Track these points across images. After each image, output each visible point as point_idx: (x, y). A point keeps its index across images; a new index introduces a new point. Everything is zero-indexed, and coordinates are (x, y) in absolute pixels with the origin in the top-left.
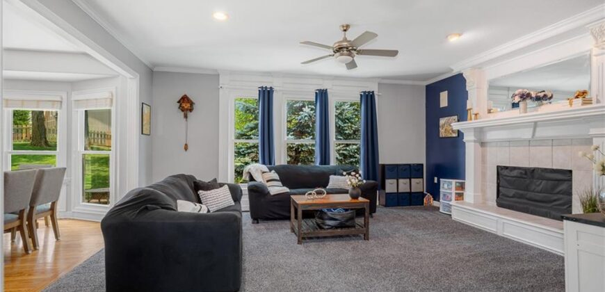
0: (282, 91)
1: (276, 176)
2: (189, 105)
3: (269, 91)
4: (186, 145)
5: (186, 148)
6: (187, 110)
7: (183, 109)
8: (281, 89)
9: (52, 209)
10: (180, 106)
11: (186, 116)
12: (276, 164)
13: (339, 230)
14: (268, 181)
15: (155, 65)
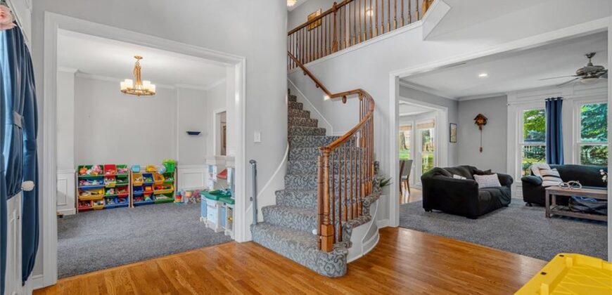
0: (572, 99)
1: (557, 173)
2: (482, 121)
3: (556, 101)
4: (481, 148)
5: (481, 150)
6: (481, 124)
7: (479, 124)
8: (571, 97)
9: (407, 179)
10: (476, 122)
11: (481, 129)
12: (565, 163)
13: (589, 215)
14: (544, 176)
15: (459, 98)
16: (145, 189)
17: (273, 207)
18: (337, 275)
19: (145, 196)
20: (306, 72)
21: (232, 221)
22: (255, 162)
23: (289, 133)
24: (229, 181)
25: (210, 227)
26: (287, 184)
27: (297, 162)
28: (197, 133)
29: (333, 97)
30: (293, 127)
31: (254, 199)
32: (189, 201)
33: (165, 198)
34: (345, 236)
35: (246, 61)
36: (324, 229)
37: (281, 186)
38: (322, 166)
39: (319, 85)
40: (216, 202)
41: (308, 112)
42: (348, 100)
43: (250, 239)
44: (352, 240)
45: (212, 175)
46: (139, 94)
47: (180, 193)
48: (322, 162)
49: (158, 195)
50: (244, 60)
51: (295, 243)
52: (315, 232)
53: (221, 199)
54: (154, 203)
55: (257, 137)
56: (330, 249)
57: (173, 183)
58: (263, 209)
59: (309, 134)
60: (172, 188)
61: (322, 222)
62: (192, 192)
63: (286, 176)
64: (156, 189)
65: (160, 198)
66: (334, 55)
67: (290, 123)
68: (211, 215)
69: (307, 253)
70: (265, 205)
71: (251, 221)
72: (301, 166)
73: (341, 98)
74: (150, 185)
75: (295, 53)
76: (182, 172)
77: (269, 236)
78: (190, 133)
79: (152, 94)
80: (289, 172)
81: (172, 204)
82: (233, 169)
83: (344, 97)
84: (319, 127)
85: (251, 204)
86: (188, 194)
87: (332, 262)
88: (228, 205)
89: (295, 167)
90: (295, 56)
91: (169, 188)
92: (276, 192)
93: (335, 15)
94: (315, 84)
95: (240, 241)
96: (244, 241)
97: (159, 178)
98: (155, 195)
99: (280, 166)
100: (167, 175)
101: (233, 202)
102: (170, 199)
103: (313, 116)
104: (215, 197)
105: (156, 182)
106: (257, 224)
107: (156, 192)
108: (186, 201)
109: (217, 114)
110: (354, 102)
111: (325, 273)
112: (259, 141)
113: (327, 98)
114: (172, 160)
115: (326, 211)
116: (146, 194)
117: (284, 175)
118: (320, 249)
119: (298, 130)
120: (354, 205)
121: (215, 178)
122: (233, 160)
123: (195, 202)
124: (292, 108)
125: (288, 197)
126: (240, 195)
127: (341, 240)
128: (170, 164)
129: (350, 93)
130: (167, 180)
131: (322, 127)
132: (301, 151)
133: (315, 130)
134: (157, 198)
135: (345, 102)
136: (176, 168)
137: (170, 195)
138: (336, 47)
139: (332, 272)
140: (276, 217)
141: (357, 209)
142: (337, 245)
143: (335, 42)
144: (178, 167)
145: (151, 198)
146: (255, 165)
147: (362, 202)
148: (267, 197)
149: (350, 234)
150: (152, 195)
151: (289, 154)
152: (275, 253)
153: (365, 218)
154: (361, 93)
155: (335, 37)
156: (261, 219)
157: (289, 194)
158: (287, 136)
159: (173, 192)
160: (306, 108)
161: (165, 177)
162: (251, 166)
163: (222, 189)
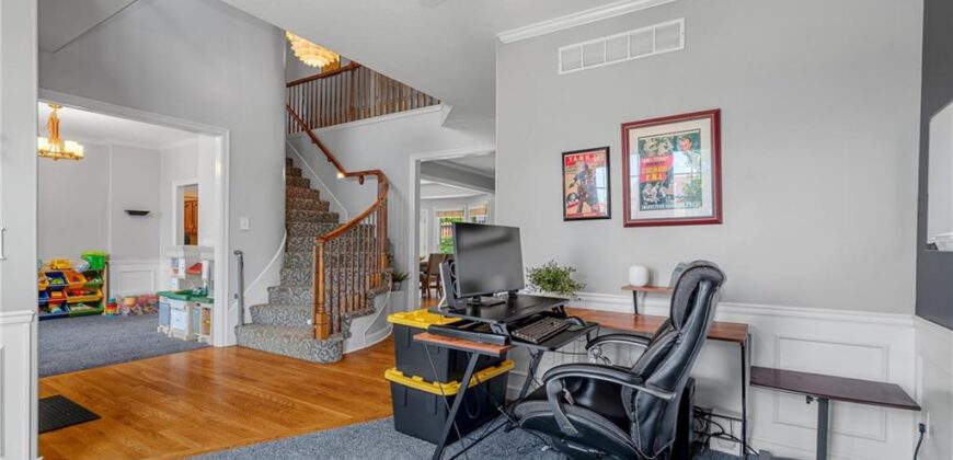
16: (50, 296)
17: (265, 305)
18: (331, 360)
19: (51, 306)
20: (315, 140)
21: (209, 325)
22: (241, 253)
23: (288, 218)
24: (205, 276)
25: (175, 336)
26: (284, 280)
27: (297, 254)
28: (144, 213)
29: (348, 175)
30: (294, 211)
31: (240, 297)
32: (132, 311)
33: (87, 308)
34: (344, 326)
35: (231, 133)
36: (319, 317)
37: (276, 281)
38: (318, 257)
39: (331, 159)
40: (186, 302)
41: (318, 192)
42: (365, 182)
43: (234, 342)
44: (351, 330)
45: (176, 271)
46: (56, 158)
47: (114, 300)
48: (317, 252)
49: (75, 304)
50: (228, 134)
51: (289, 337)
52: (309, 322)
53: (193, 298)
54: (67, 316)
55: (244, 224)
56: (324, 338)
57: (101, 286)
58: (252, 308)
59: (316, 221)
60: (100, 294)
61: (316, 311)
62: (136, 298)
63: (282, 270)
64: (70, 295)
65: (79, 308)
66: (351, 124)
67: (289, 206)
68: (178, 321)
69: (301, 344)
70: (253, 304)
71: (236, 321)
72: (302, 259)
73: (358, 178)
74: (59, 289)
75: (300, 111)
76: (115, 269)
77: (258, 334)
78: (132, 213)
79: (77, 158)
80: (286, 265)
81: (99, 317)
82: (212, 262)
83: (361, 176)
84: (330, 212)
85: (236, 303)
86: (129, 302)
87: (326, 348)
88: (204, 305)
89: (295, 260)
90: (300, 117)
91: (93, 293)
92: (269, 288)
93: (353, 74)
94: (325, 157)
95: (220, 345)
96: (226, 345)
97: (75, 279)
98: (69, 305)
99: (276, 257)
100: (90, 274)
101: (212, 301)
102: (94, 309)
103: (323, 197)
104: (184, 297)
105: (71, 283)
106: (244, 325)
107: (70, 299)
108: (126, 312)
109: (179, 187)
110: (372, 183)
111: (319, 360)
112: (247, 228)
113: (340, 176)
114: (99, 252)
115: (321, 299)
116: (52, 303)
117: (279, 268)
118: (315, 337)
119: (301, 215)
120: (356, 297)
121: (182, 274)
122: (211, 250)
123: (140, 313)
124: (295, 186)
125: (284, 293)
126: (220, 293)
127: (340, 330)
128: (96, 258)
129: (367, 173)
130: (92, 282)
131: (335, 211)
132: (303, 241)
133: (324, 215)
134: (73, 309)
135: (362, 183)
136: (106, 263)
137: (96, 304)
138: (354, 114)
139: (326, 358)
140: (269, 315)
141: (359, 302)
142: (335, 334)
143: (352, 109)
144: (110, 262)
145: (63, 308)
146: (242, 258)
147: (366, 295)
148: (257, 294)
149: (349, 325)
150: (63, 305)
151: (287, 243)
152: (266, 353)
153: (368, 309)
154: (378, 174)
155: (352, 101)
156: (248, 319)
157: (285, 290)
158: (284, 221)
159: (101, 299)
160: (314, 185)
161: (86, 277)
162: (236, 259)
163: (193, 288)
